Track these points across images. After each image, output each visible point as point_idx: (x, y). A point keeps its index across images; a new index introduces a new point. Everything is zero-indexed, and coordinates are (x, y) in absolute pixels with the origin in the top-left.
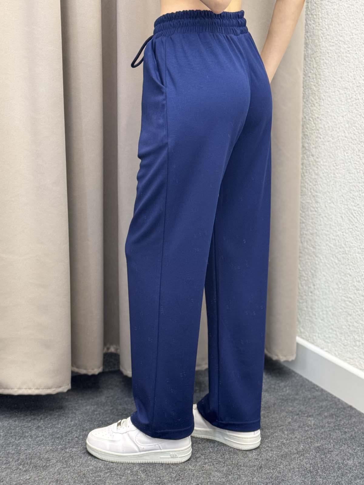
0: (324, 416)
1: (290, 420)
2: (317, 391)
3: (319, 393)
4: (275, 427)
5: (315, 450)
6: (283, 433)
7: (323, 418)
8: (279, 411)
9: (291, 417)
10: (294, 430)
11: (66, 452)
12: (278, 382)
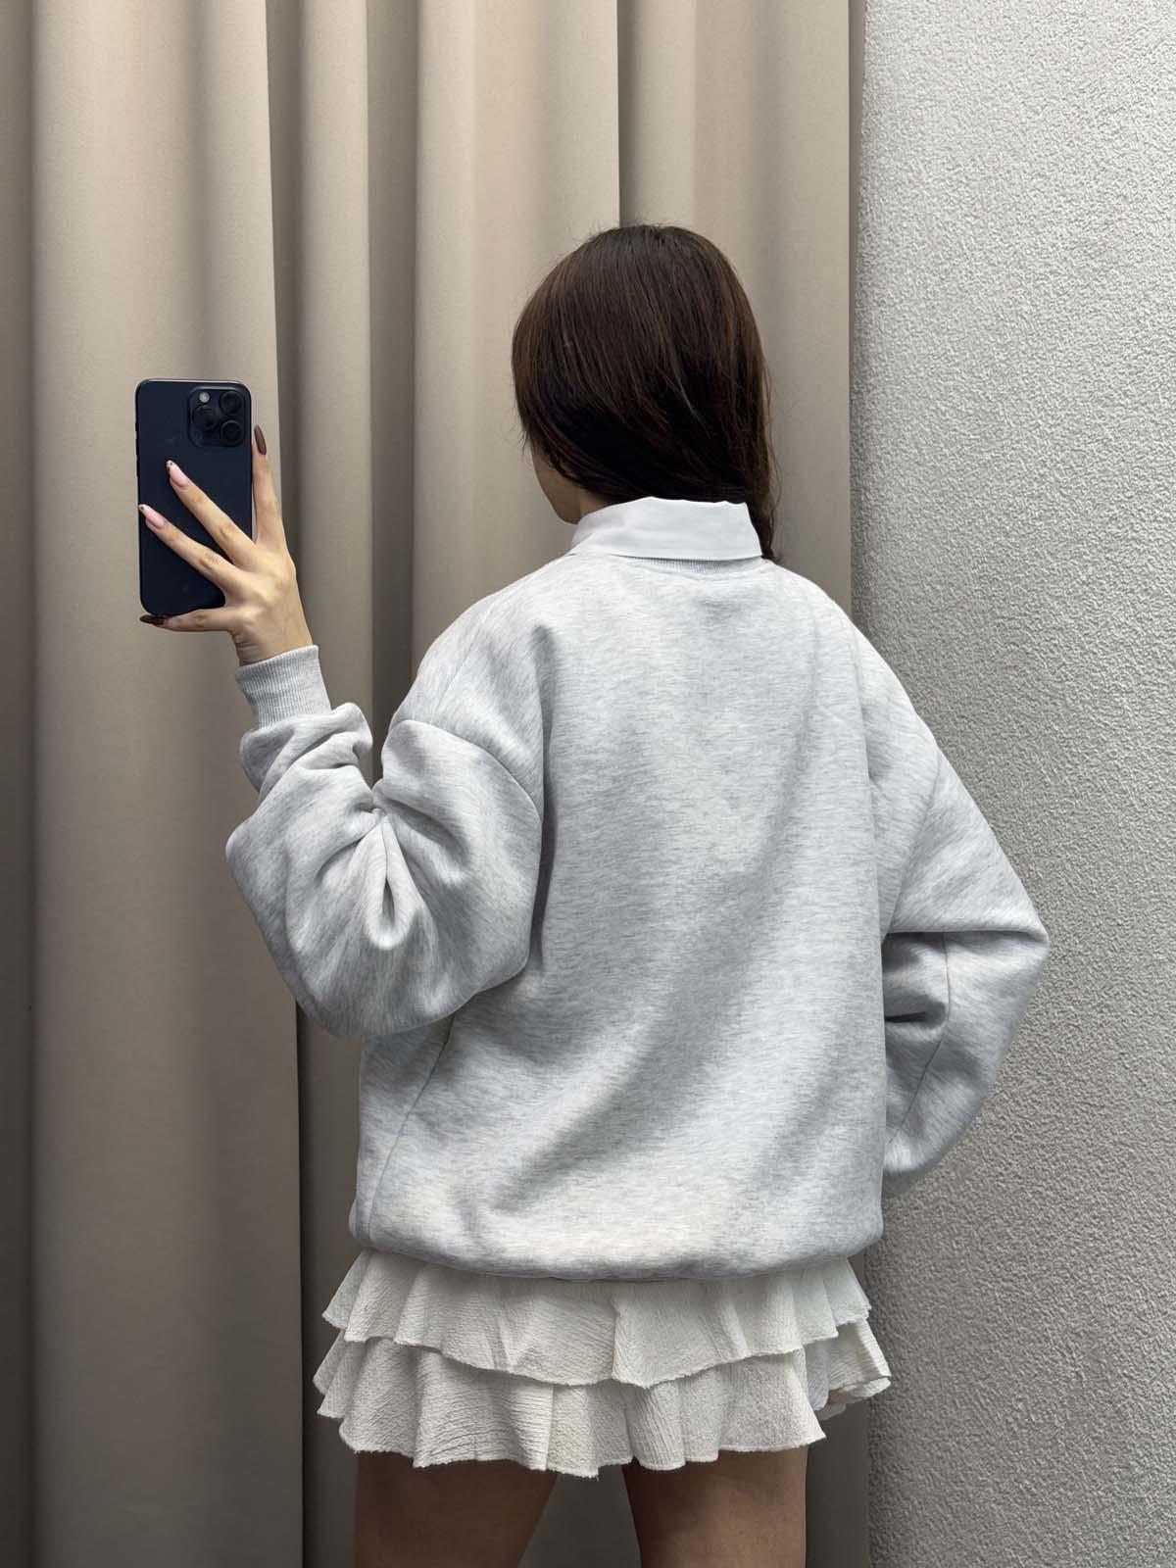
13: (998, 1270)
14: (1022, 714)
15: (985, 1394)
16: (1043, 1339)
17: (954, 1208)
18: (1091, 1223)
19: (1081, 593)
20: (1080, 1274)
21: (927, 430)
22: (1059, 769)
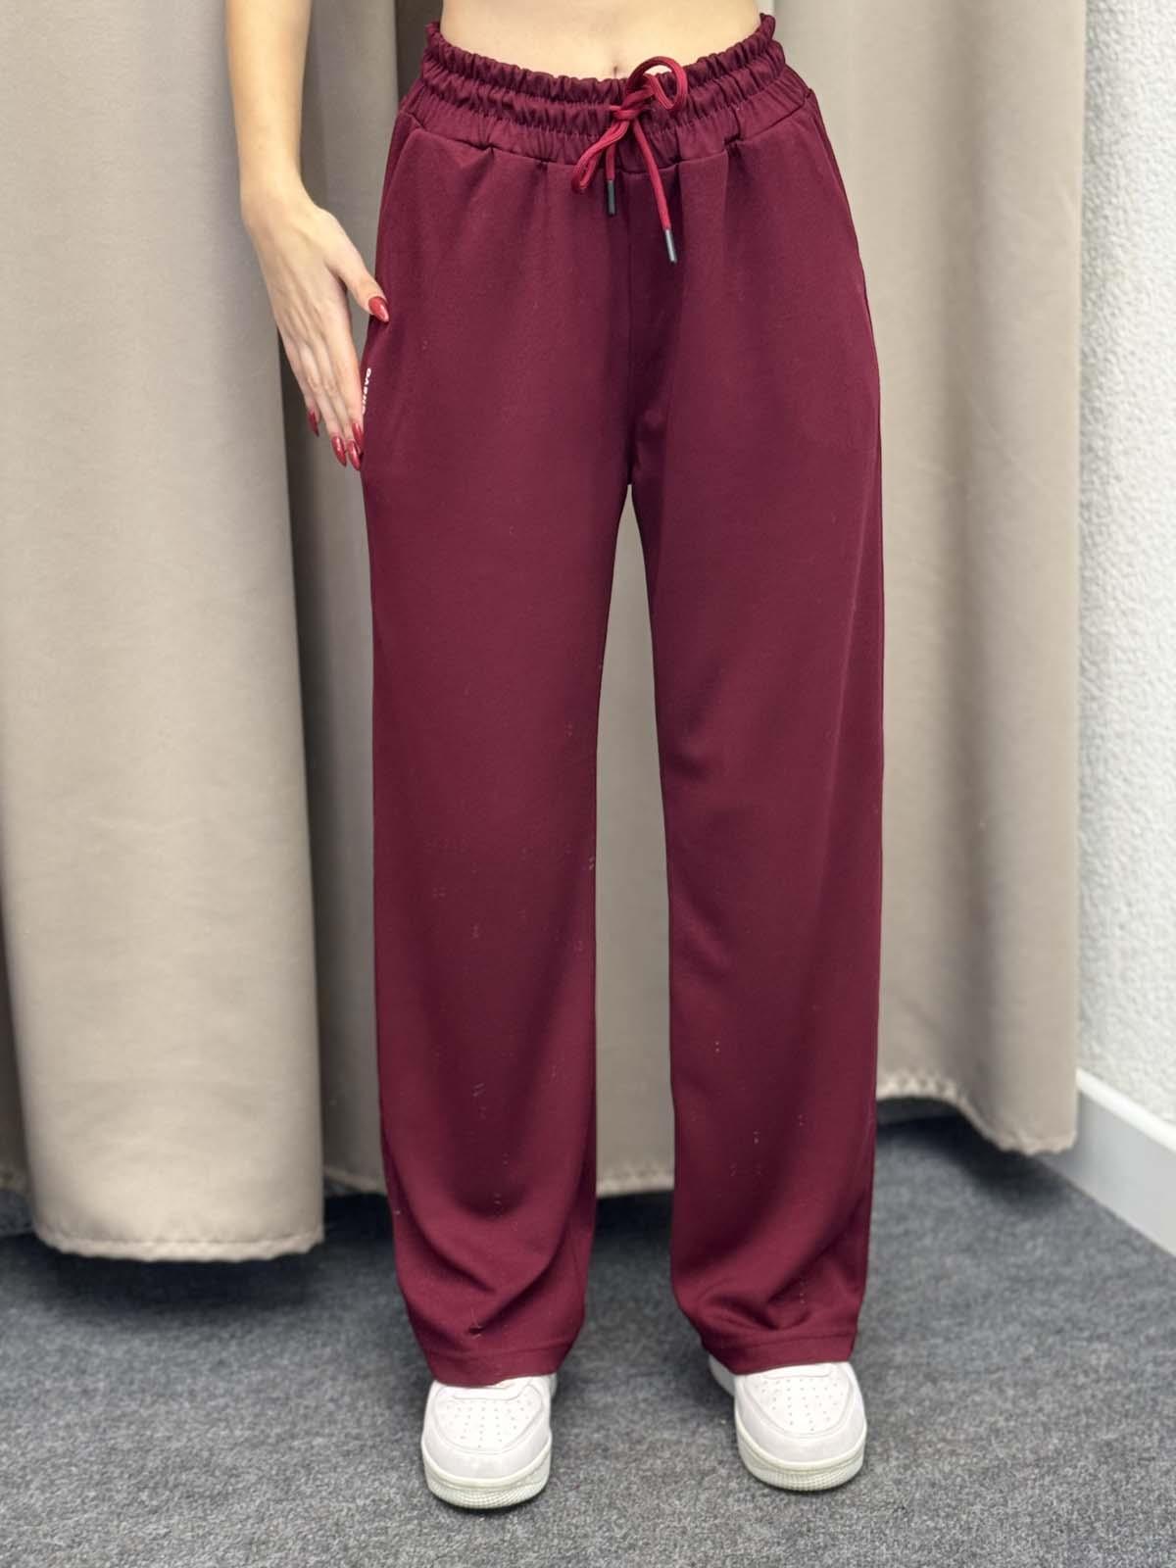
0: (1147, 1337)
1: (1031, 1350)
2: (1136, 1251)
3: (1141, 1260)
4: (979, 1373)
5: (1095, 1453)
6: (1001, 1391)
7: (1140, 1345)
8: (999, 1320)
9: (1035, 1341)
10: (1037, 1384)
11: (291, 1448)
12: (1012, 1219)
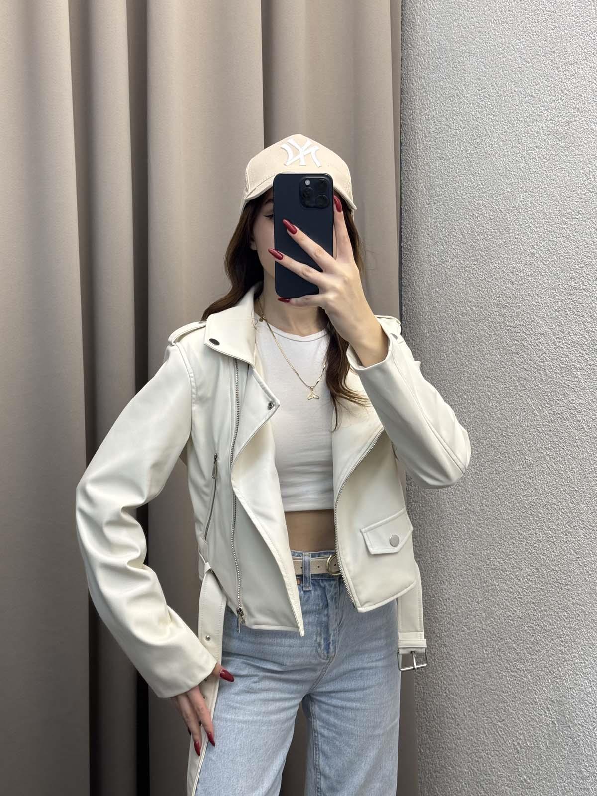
13: (508, 666)
14: (521, 377)
15: (502, 730)
16: (533, 703)
17: (484, 633)
18: (561, 645)
19: (554, 316)
20: (554, 670)
21: (468, 226)
22: (542, 407)
